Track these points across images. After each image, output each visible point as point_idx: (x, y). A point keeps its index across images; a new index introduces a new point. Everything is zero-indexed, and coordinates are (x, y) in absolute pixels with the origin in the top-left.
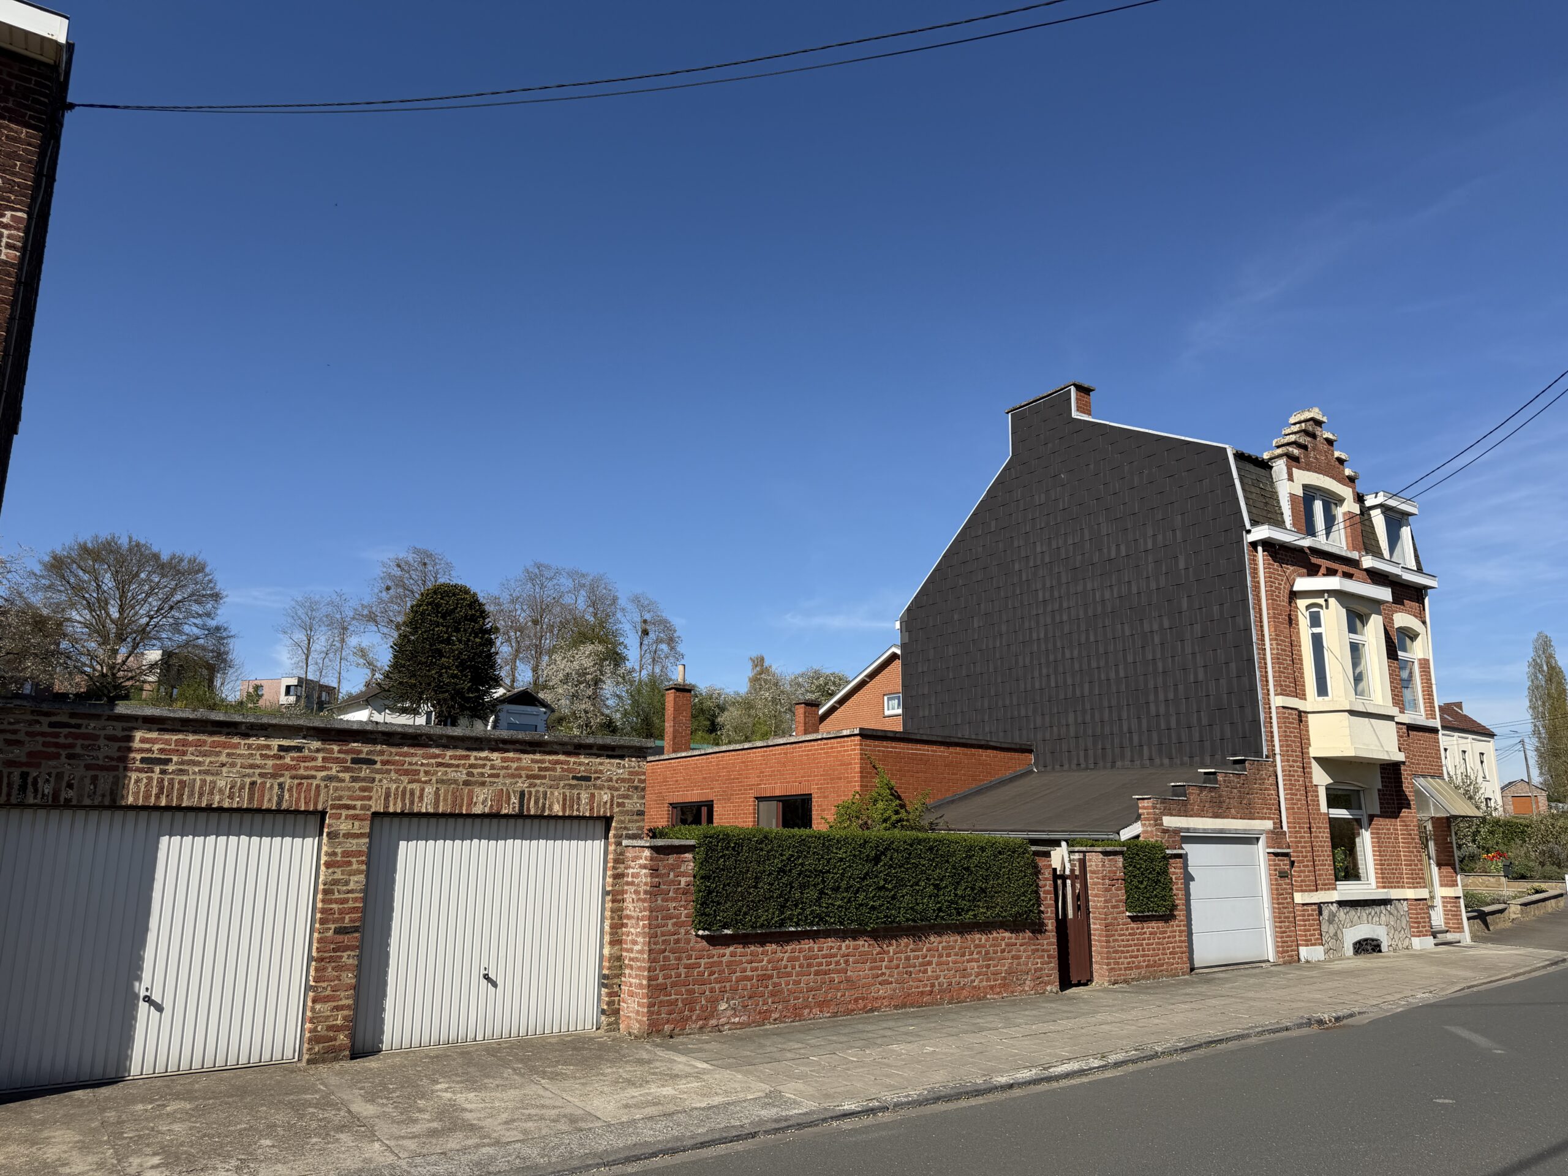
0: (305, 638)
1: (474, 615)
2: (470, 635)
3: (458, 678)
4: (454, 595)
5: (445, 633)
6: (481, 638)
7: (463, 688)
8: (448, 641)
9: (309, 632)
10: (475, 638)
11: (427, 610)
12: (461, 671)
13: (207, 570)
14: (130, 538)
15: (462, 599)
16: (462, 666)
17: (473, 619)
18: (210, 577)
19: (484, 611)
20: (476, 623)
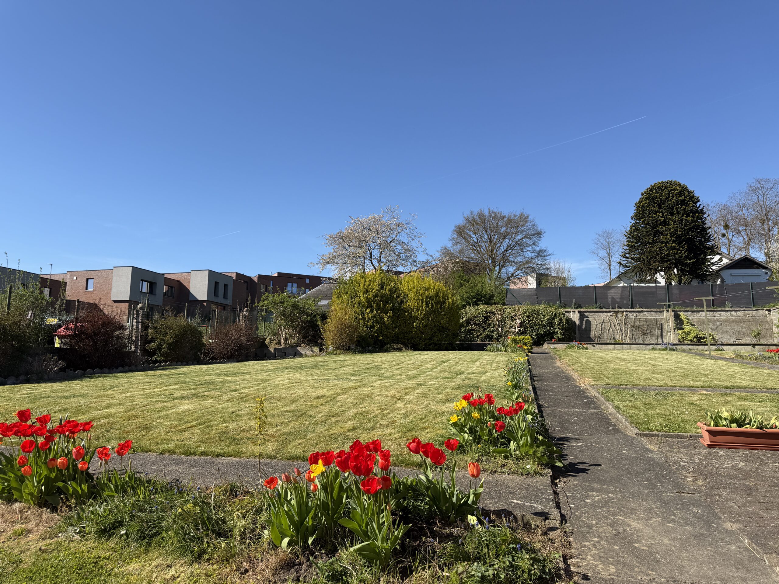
0: (607, 255)
1: (685, 200)
2: (683, 216)
3: (675, 249)
4: (666, 188)
5: (661, 217)
6: (693, 217)
7: (682, 257)
8: (665, 223)
9: (608, 251)
10: (687, 217)
11: (645, 203)
12: (679, 244)
13: (530, 218)
14: (489, 209)
15: (672, 190)
16: (679, 240)
17: (683, 202)
18: (533, 223)
19: (693, 197)
20: (686, 206)
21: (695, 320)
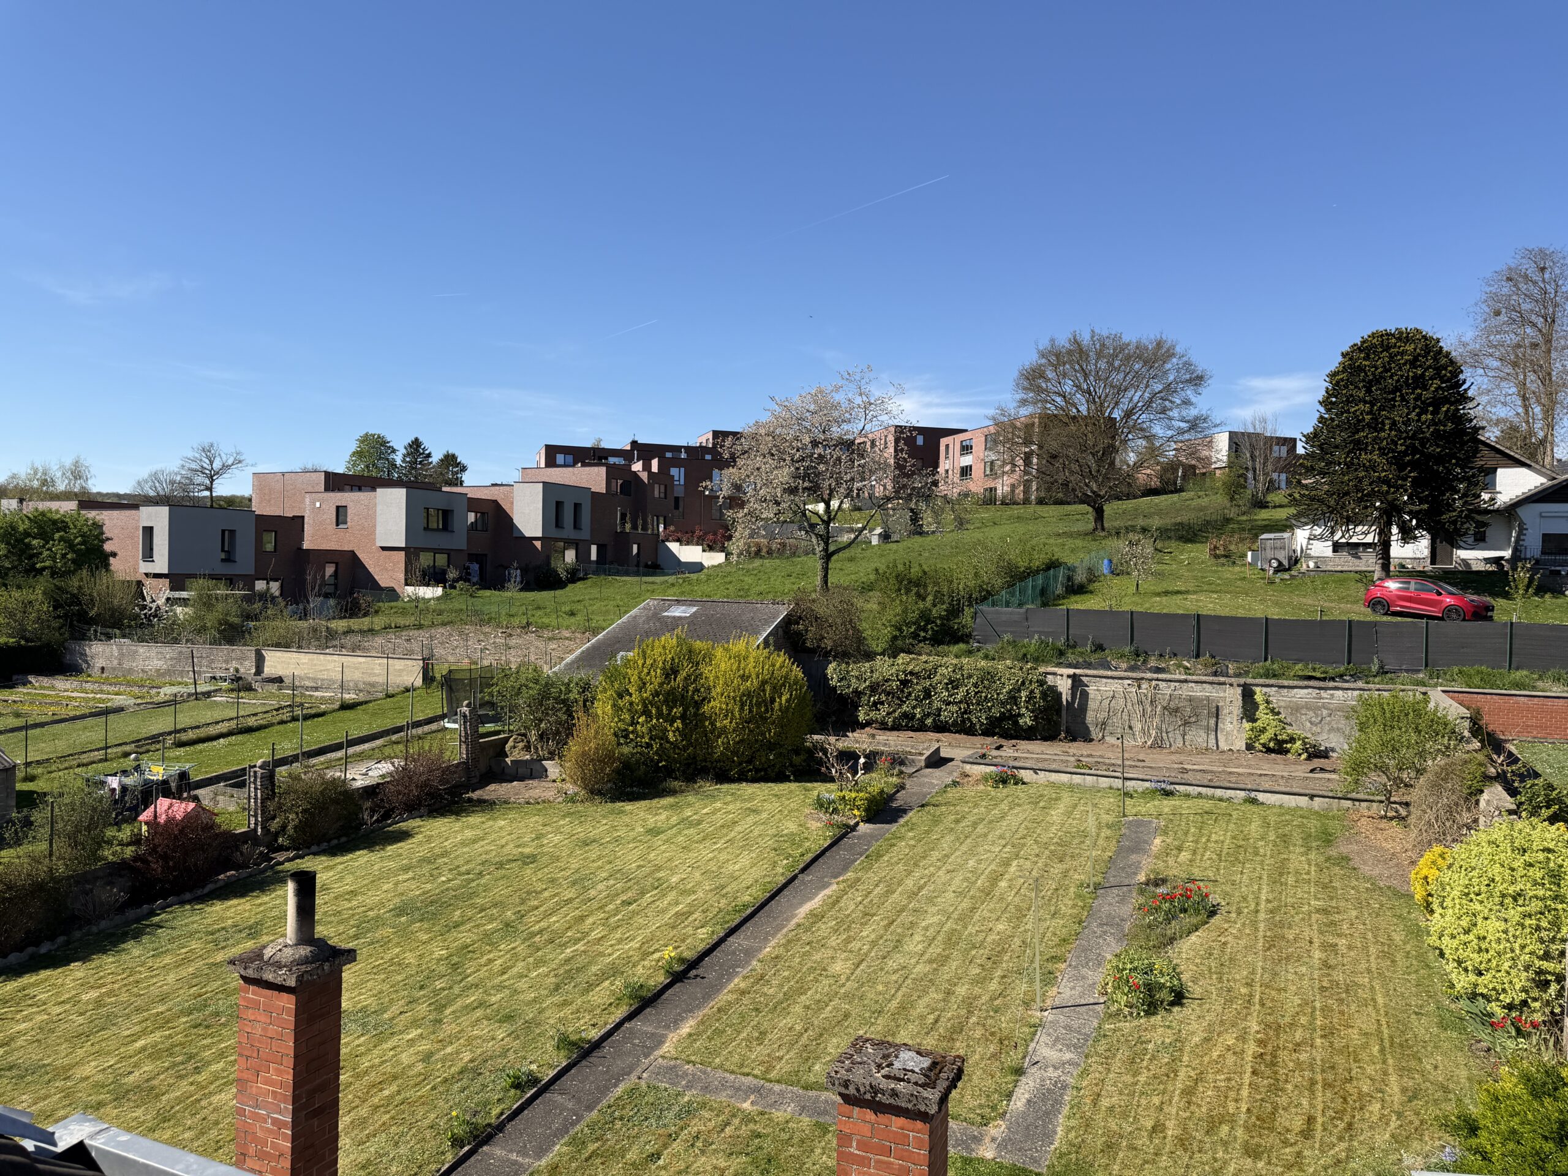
8: (1375, 425)
21: (1282, 704)
